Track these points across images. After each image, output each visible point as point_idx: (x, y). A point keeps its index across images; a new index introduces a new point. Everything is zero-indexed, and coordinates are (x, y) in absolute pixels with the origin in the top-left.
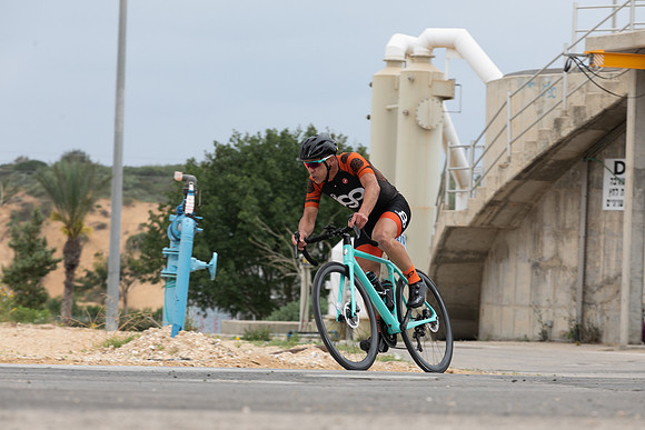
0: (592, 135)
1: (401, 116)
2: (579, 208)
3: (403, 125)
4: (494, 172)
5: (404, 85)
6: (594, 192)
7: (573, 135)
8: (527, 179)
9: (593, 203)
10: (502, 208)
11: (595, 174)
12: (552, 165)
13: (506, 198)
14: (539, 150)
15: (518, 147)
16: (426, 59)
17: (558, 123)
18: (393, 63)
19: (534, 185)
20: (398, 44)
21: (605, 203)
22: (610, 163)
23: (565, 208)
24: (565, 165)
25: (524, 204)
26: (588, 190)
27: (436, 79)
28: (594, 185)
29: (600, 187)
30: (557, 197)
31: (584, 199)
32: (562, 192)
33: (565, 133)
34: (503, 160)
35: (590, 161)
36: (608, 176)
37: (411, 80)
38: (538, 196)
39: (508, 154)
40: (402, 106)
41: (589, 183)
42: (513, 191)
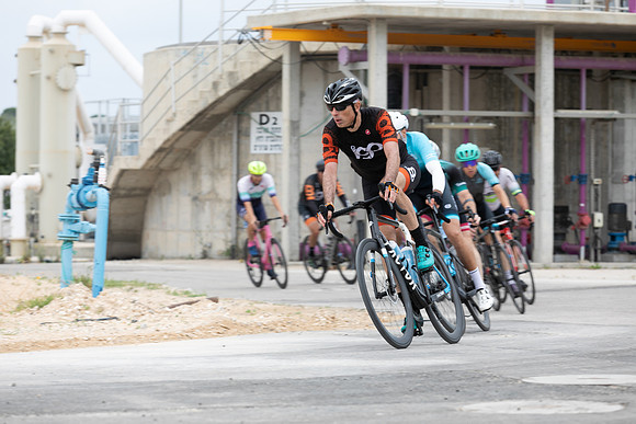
0: (242, 93)
1: (43, 81)
2: (231, 152)
4: (162, 124)
5: (45, 57)
6: (243, 139)
7: (228, 94)
8: (189, 130)
9: (243, 148)
10: (168, 154)
11: (244, 125)
12: (209, 119)
13: (172, 146)
14: (200, 107)
15: (182, 105)
16: (62, 34)
17: (215, 85)
18: (33, 38)
19: (194, 134)
20: (36, 24)
21: (252, 148)
22: (256, 116)
23: (219, 153)
24: (219, 118)
25: (185, 150)
26: (239, 138)
28: (243, 134)
29: (248, 135)
30: (212, 144)
31: (235, 145)
32: (216, 139)
33: (222, 92)
34: (169, 115)
35: (239, 115)
36: (254, 126)
37: (52, 52)
38: (196, 143)
39: (173, 110)
40: (44, 72)
41: (239, 132)
42: (177, 140)
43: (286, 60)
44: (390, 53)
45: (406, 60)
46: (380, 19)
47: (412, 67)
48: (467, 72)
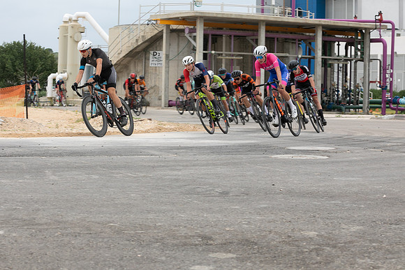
0: (147, 44)
1: (69, 38)
2: (142, 66)
3: (69, 40)
4: (116, 55)
5: (70, 29)
6: (147, 61)
7: (141, 44)
8: (127, 57)
9: (147, 64)
11: (147, 56)
12: (134, 53)
14: (131, 48)
15: (125, 47)
16: (76, 21)
17: (137, 40)
18: (65, 22)
19: (128, 59)
20: (66, 17)
21: (151, 62)
22: (152, 52)
23: (138, 66)
24: (138, 53)
25: (125, 64)
26: (145, 60)
27: (80, 27)
28: (147, 59)
29: (149, 60)
30: (135, 62)
31: (144, 63)
32: (137, 61)
33: (139, 44)
34: (119, 51)
35: (145, 52)
36: (151, 56)
37: (72, 27)
38: (129, 62)
39: (121, 50)
40: (69, 35)
41: (145, 58)
42: (122, 61)
43: (165, 31)
44: (204, 30)
45: (210, 32)
46: (201, 17)
47: (212, 35)
48: (233, 37)
